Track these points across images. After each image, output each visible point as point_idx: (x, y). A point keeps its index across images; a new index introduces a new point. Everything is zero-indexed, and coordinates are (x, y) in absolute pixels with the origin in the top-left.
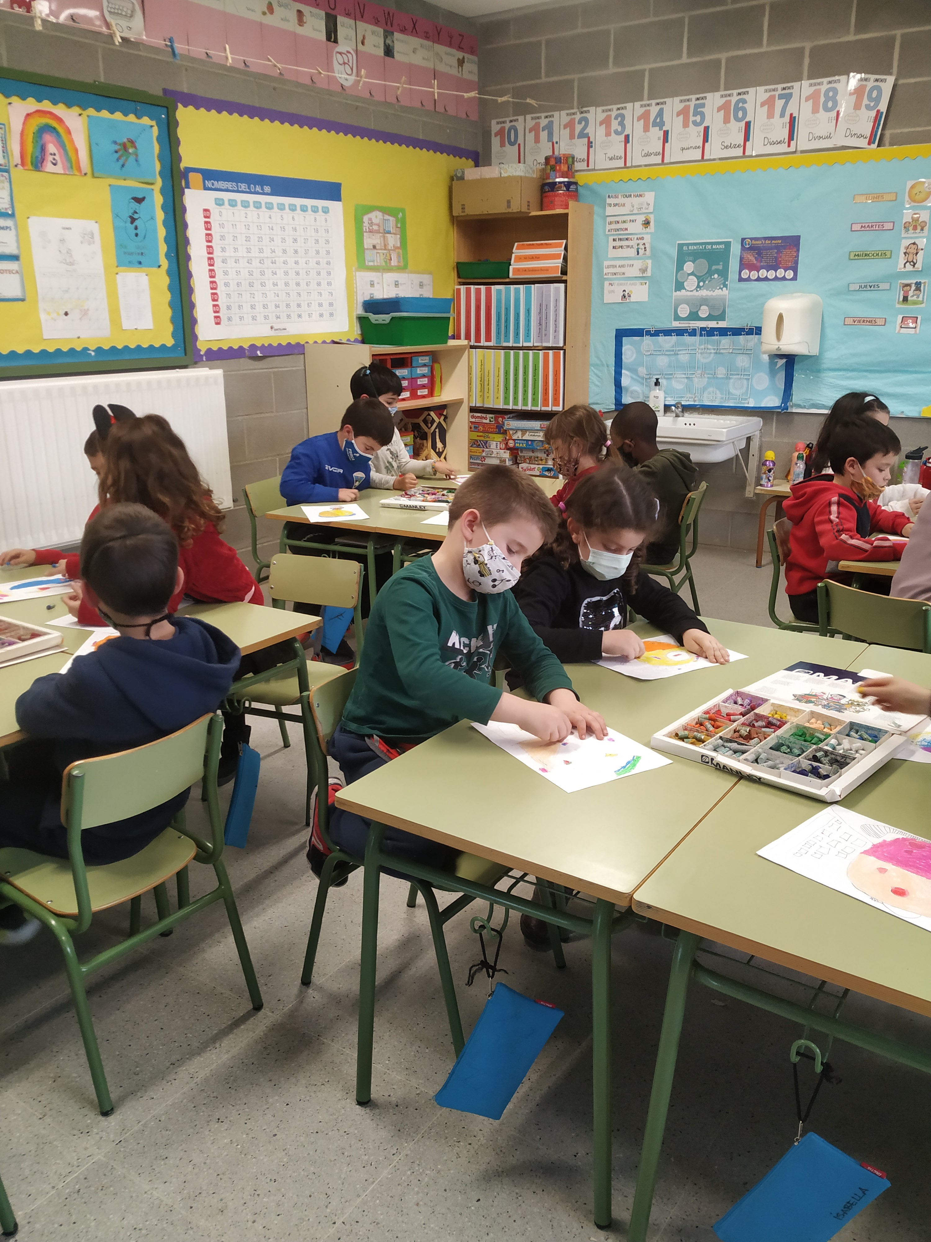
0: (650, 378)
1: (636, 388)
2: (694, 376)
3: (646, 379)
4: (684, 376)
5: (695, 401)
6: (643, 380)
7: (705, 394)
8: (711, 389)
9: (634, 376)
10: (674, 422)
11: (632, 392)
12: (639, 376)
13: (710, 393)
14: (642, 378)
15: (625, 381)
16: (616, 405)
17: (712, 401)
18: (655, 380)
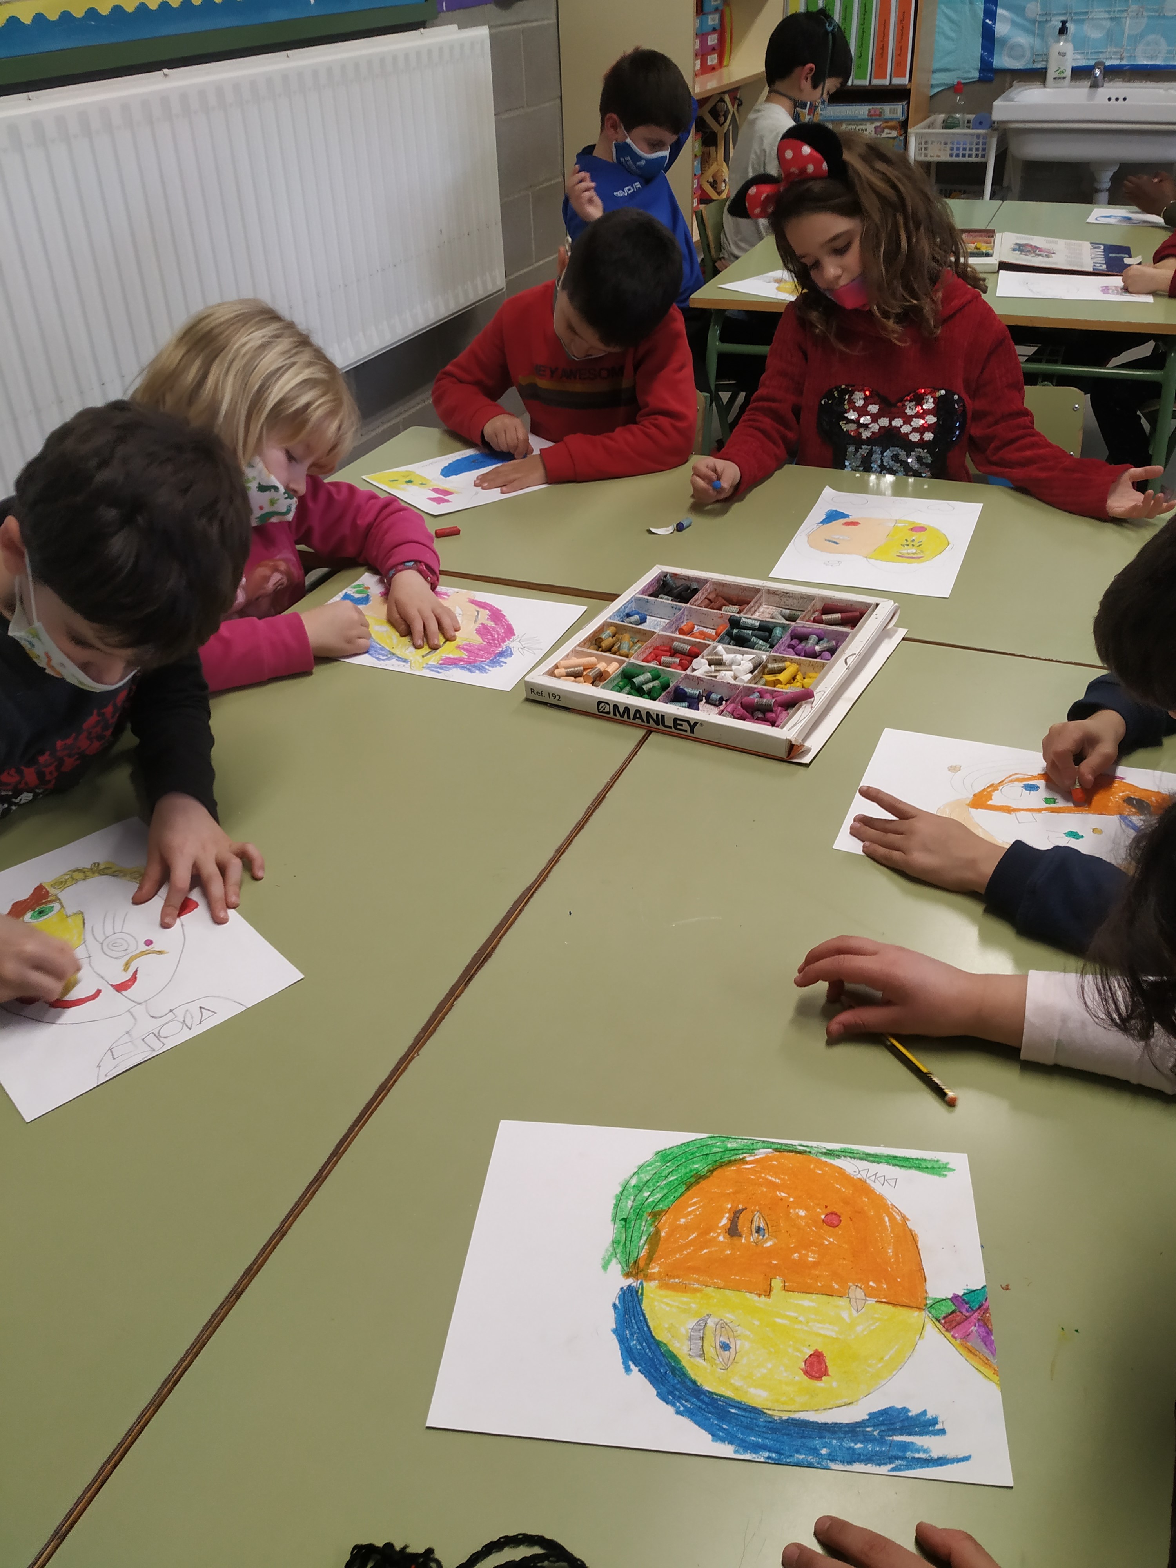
0: (1046, 20)
1: (1022, 39)
2: (1125, 15)
3: (1039, 22)
4: (1107, 16)
5: (1122, 59)
6: (1036, 26)
7: (1141, 47)
8: (1151, 37)
9: (1019, 20)
10: (1091, 97)
11: (1012, 48)
12: (1026, 19)
13: (1148, 44)
14: (1034, 21)
15: (1001, 29)
16: (981, 70)
17: (1152, 58)
18: (1060, 25)
